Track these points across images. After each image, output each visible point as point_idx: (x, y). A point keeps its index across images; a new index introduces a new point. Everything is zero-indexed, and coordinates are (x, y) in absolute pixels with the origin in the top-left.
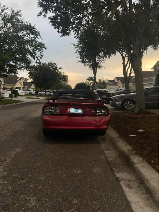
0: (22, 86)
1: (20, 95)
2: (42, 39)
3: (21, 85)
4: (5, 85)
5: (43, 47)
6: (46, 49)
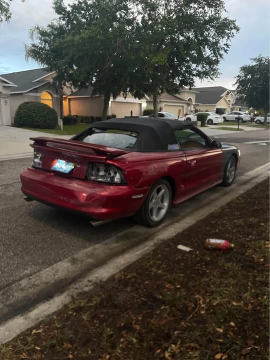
0: (229, 107)
1: (214, 123)
2: (226, 11)
3: (227, 105)
4: (198, 105)
5: (232, 29)
6: (238, 30)
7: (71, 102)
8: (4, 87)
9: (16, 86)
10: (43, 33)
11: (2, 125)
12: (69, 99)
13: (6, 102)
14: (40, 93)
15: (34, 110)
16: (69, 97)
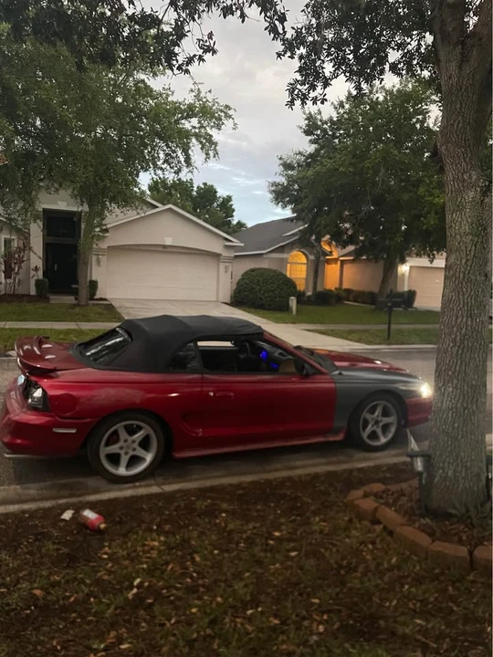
7: (345, 266)
8: (226, 247)
9: (242, 245)
10: (287, 166)
11: (217, 301)
12: (342, 261)
13: (226, 268)
14: (288, 253)
15: (259, 281)
16: (342, 258)
